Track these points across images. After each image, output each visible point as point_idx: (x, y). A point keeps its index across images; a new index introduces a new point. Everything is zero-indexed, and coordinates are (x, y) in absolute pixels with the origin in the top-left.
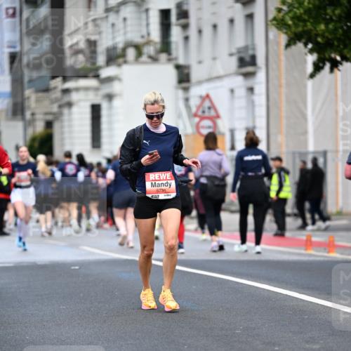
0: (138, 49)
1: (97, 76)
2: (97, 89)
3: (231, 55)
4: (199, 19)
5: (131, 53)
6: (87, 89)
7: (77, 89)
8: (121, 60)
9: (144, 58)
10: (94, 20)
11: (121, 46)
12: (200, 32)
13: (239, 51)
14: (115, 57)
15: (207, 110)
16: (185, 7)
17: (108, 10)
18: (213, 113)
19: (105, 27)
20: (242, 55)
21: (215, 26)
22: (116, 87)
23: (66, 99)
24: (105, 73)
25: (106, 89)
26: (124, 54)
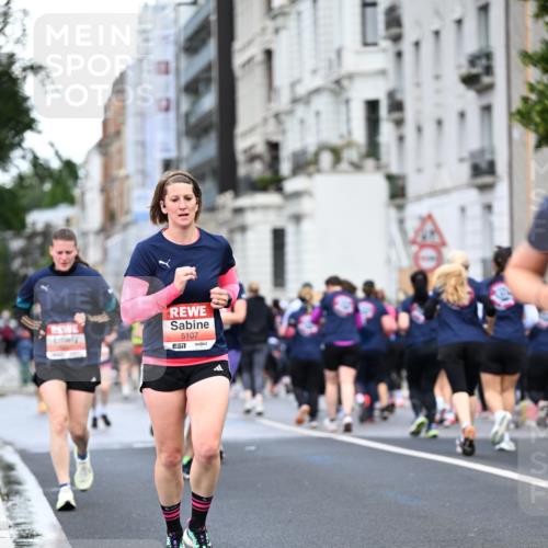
0: (336, 153)
1: (279, 189)
2: (280, 208)
3: (461, 160)
4: (418, 112)
5: (326, 158)
6: (266, 208)
7: (253, 208)
8: (312, 169)
9: (344, 165)
10: (277, 116)
11: (312, 149)
12: (419, 129)
13: (473, 155)
14: (304, 164)
15: (428, 235)
16: (399, 97)
17: (295, 101)
18: (436, 239)
19: (291, 124)
20: (478, 161)
21: (439, 123)
22: (306, 205)
23: (238, 221)
24: (291, 186)
25: (292, 208)
26: (315, 161)
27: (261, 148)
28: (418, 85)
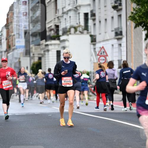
0: (75, 29)
1: (59, 39)
2: (59, 45)
3: (112, 31)
4: (100, 17)
5: (73, 30)
6: (55, 44)
7: (51, 45)
8: (68, 33)
9: (78, 32)
10: (58, 17)
11: (68, 27)
12: (100, 22)
13: (116, 29)
14: (66, 32)
15: (102, 53)
16: (94, 12)
17: (63, 13)
18: (105, 54)
19: (62, 20)
20: (117, 31)
21: (106, 20)
22: (67, 44)
23: (47, 48)
24: (62, 38)
25: (63, 45)
26: (69, 31)
27: (53, 27)
28: (100, 9)
